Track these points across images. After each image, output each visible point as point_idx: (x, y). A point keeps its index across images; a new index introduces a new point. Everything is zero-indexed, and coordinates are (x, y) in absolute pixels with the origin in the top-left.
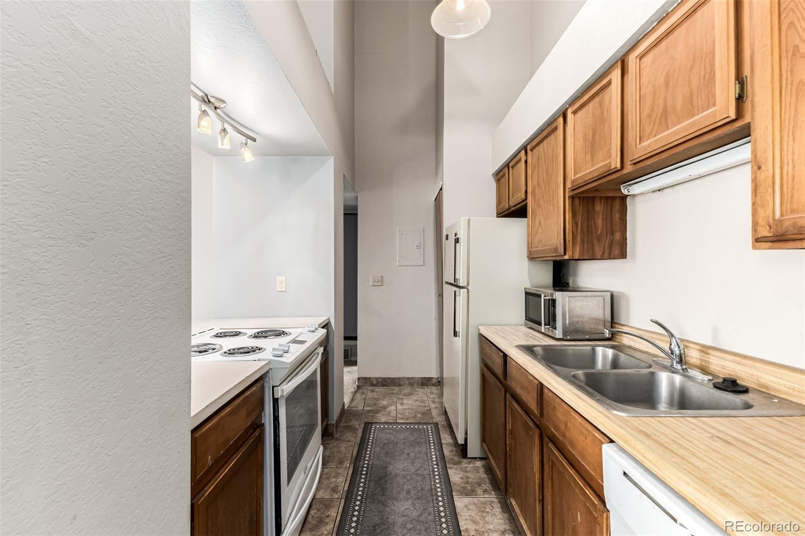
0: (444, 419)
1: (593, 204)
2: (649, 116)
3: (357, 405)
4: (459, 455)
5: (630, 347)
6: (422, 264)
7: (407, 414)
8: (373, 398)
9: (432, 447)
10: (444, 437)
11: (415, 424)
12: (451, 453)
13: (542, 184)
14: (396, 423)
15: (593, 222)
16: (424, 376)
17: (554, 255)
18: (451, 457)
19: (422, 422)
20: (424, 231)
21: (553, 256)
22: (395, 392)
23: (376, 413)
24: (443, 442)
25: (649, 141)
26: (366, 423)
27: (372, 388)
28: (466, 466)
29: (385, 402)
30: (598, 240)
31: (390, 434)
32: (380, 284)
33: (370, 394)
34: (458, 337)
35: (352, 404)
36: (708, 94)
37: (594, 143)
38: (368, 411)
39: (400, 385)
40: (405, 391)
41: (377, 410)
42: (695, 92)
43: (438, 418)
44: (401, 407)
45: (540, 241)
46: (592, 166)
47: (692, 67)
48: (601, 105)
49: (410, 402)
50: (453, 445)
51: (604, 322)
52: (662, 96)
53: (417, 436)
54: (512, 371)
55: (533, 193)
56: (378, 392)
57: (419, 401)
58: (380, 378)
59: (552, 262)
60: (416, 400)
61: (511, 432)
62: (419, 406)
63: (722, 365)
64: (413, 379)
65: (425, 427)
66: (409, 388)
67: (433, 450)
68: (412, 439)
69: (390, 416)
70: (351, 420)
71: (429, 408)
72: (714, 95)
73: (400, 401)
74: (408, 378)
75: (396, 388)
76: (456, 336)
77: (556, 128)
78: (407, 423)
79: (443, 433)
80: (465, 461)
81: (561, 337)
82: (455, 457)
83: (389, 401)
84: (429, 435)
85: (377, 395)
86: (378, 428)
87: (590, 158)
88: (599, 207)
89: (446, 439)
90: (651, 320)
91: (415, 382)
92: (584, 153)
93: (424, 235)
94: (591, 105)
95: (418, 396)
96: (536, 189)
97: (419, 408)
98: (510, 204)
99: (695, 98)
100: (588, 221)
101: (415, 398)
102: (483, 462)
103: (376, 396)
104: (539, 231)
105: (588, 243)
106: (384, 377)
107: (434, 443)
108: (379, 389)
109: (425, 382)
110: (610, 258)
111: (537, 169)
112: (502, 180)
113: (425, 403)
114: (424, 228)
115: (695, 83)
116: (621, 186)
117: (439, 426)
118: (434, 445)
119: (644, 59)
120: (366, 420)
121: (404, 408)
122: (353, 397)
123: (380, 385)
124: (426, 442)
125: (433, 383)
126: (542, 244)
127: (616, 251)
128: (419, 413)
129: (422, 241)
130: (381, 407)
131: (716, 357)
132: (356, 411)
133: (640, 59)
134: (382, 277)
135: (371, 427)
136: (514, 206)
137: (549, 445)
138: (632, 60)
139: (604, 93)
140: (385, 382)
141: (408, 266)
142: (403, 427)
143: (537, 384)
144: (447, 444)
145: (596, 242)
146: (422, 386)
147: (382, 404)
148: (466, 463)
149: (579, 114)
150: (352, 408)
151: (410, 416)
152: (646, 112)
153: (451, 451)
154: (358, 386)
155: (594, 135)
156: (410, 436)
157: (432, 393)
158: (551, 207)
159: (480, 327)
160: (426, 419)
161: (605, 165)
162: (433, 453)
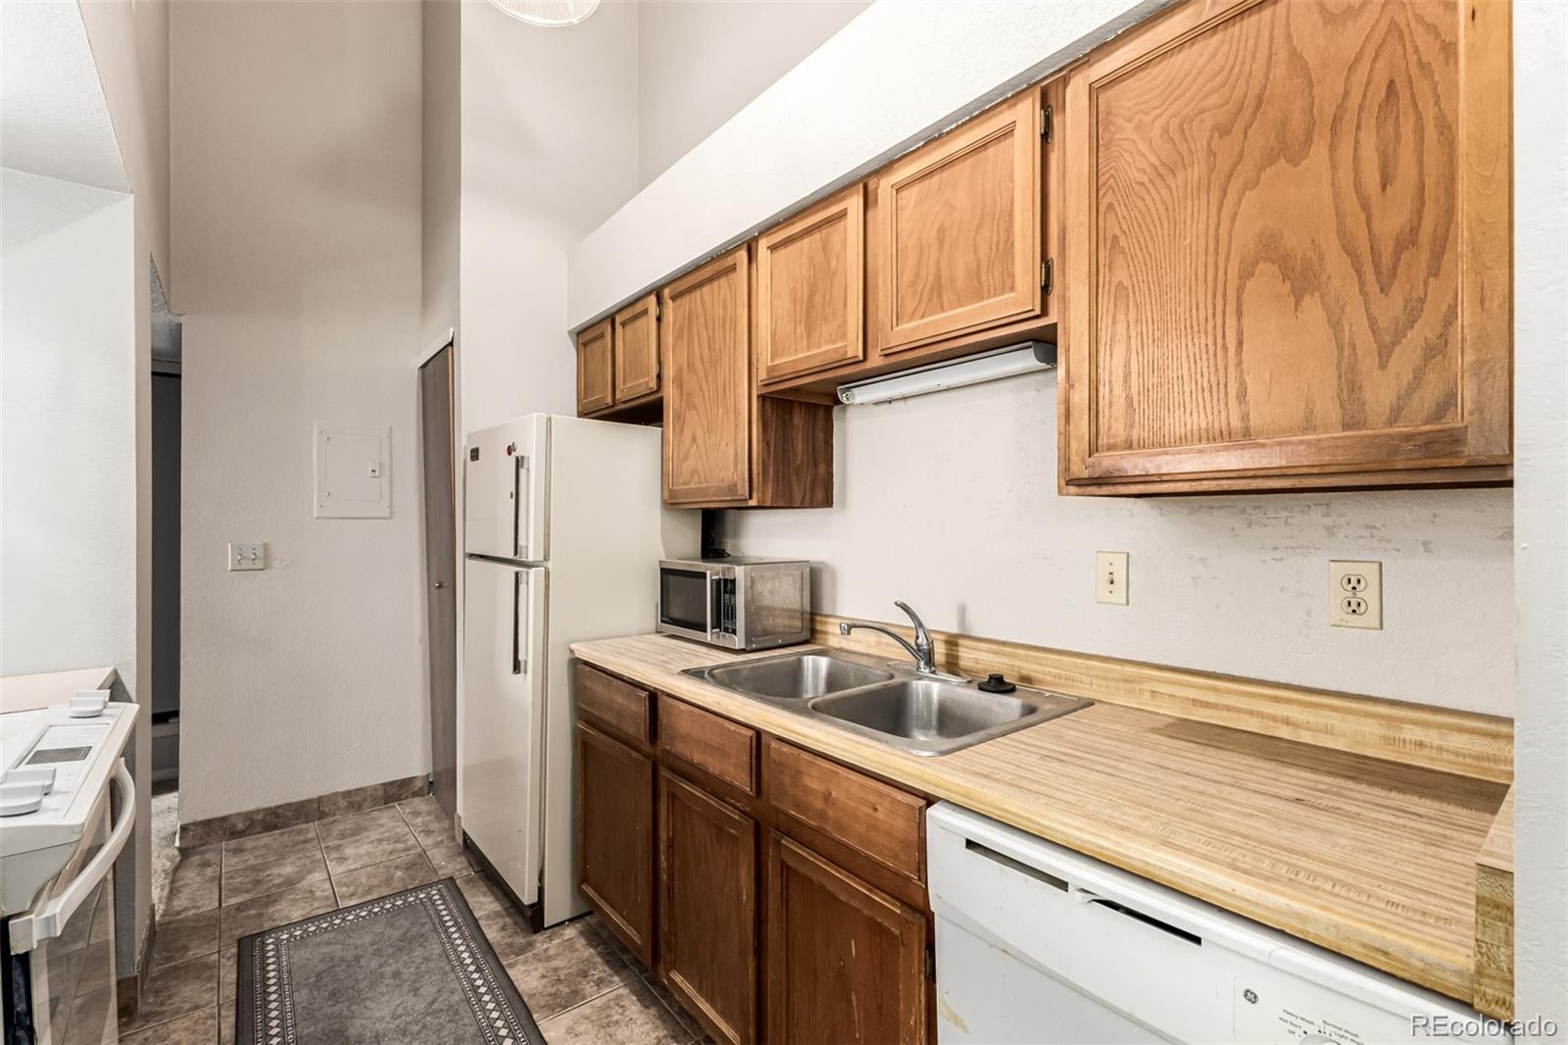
0: (466, 864)
1: (791, 412)
2: (913, 284)
3: (193, 900)
4: (522, 931)
5: (841, 650)
6: (386, 513)
7: (364, 880)
8: (245, 869)
9: (456, 936)
10: (478, 902)
11: (394, 896)
12: (502, 934)
13: (698, 365)
14: (338, 911)
15: (790, 444)
16: (391, 779)
17: (728, 498)
18: (509, 940)
19: (411, 887)
20: (390, 437)
21: (727, 501)
22: (310, 836)
23: (267, 905)
24: (477, 916)
25: (913, 324)
26: (240, 941)
27: (233, 844)
28: (545, 946)
29: (288, 869)
30: (798, 475)
31: (328, 943)
32: (259, 564)
33: (234, 860)
34: (522, 675)
35: (175, 903)
36: (1003, 272)
37: (811, 308)
38: (239, 908)
39: (322, 815)
40: (341, 827)
41: (268, 896)
42: (984, 265)
43: (450, 866)
44: (341, 869)
45: (695, 472)
46: (809, 348)
47: (979, 227)
48: (825, 247)
49: (363, 849)
50: (504, 913)
51: (802, 614)
52: (933, 260)
53: (407, 924)
54: (680, 723)
55: (679, 381)
56: (256, 848)
57: (389, 839)
58: (258, 811)
59: (700, 512)
60: (380, 841)
61: (673, 843)
62: (391, 853)
63: (976, 659)
64: (361, 792)
65: (422, 896)
66: (350, 816)
67: (459, 942)
68: (397, 934)
69: (315, 899)
70: (186, 949)
71: (419, 849)
72: (1012, 276)
73: (334, 855)
74: (347, 794)
75: (311, 824)
76: (519, 672)
77: (733, 268)
78: (372, 902)
79: (472, 896)
80: (539, 937)
81: (743, 647)
82: (517, 938)
83: (298, 864)
84: (438, 912)
85: (256, 857)
86: (288, 940)
87: (804, 334)
88: (798, 419)
89: (484, 905)
90: (896, 603)
91: (365, 800)
92: (793, 322)
93: (391, 446)
94: (806, 241)
95: (381, 830)
96: (685, 374)
97: (392, 857)
98: (618, 396)
99: (983, 273)
100: (784, 443)
101: (374, 836)
102: (578, 925)
103: (252, 861)
104: (692, 452)
105: (783, 480)
106: (273, 804)
107: (456, 924)
108: (257, 839)
109: (394, 793)
110: (812, 506)
111: (686, 336)
112: (596, 347)
113: (406, 841)
114: (391, 429)
115: (983, 250)
116: (839, 388)
117: (458, 882)
118: (459, 929)
119: (904, 194)
120: (239, 932)
121: (352, 867)
122: (172, 882)
123: (259, 829)
124: (435, 930)
125: (416, 789)
126: (699, 477)
127: (820, 495)
128: (397, 868)
129: (386, 459)
130: (279, 885)
131: (968, 648)
132: (197, 918)
133: (897, 190)
134: (266, 546)
135: (264, 944)
136: (624, 402)
137: (783, 842)
138: (885, 186)
139: (834, 228)
140: (273, 820)
141: (346, 518)
142: (363, 914)
143: (751, 737)
144: (488, 917)
145: (794, 478)
146: (386, 803)
147: (280, 875)
148: (543, 942)
149: (782, 252)
150: (179, 913)
151: (374, 881)
152: (907, 278)
153: (503, 928)
154: (180, 849)
155: (811, 296)
156: (389, 931)
157: (416, 813)
158: (721, 411)
159: (573, 646)
160: (421, 877)
161: (835, 350)
162: (462, 948)
